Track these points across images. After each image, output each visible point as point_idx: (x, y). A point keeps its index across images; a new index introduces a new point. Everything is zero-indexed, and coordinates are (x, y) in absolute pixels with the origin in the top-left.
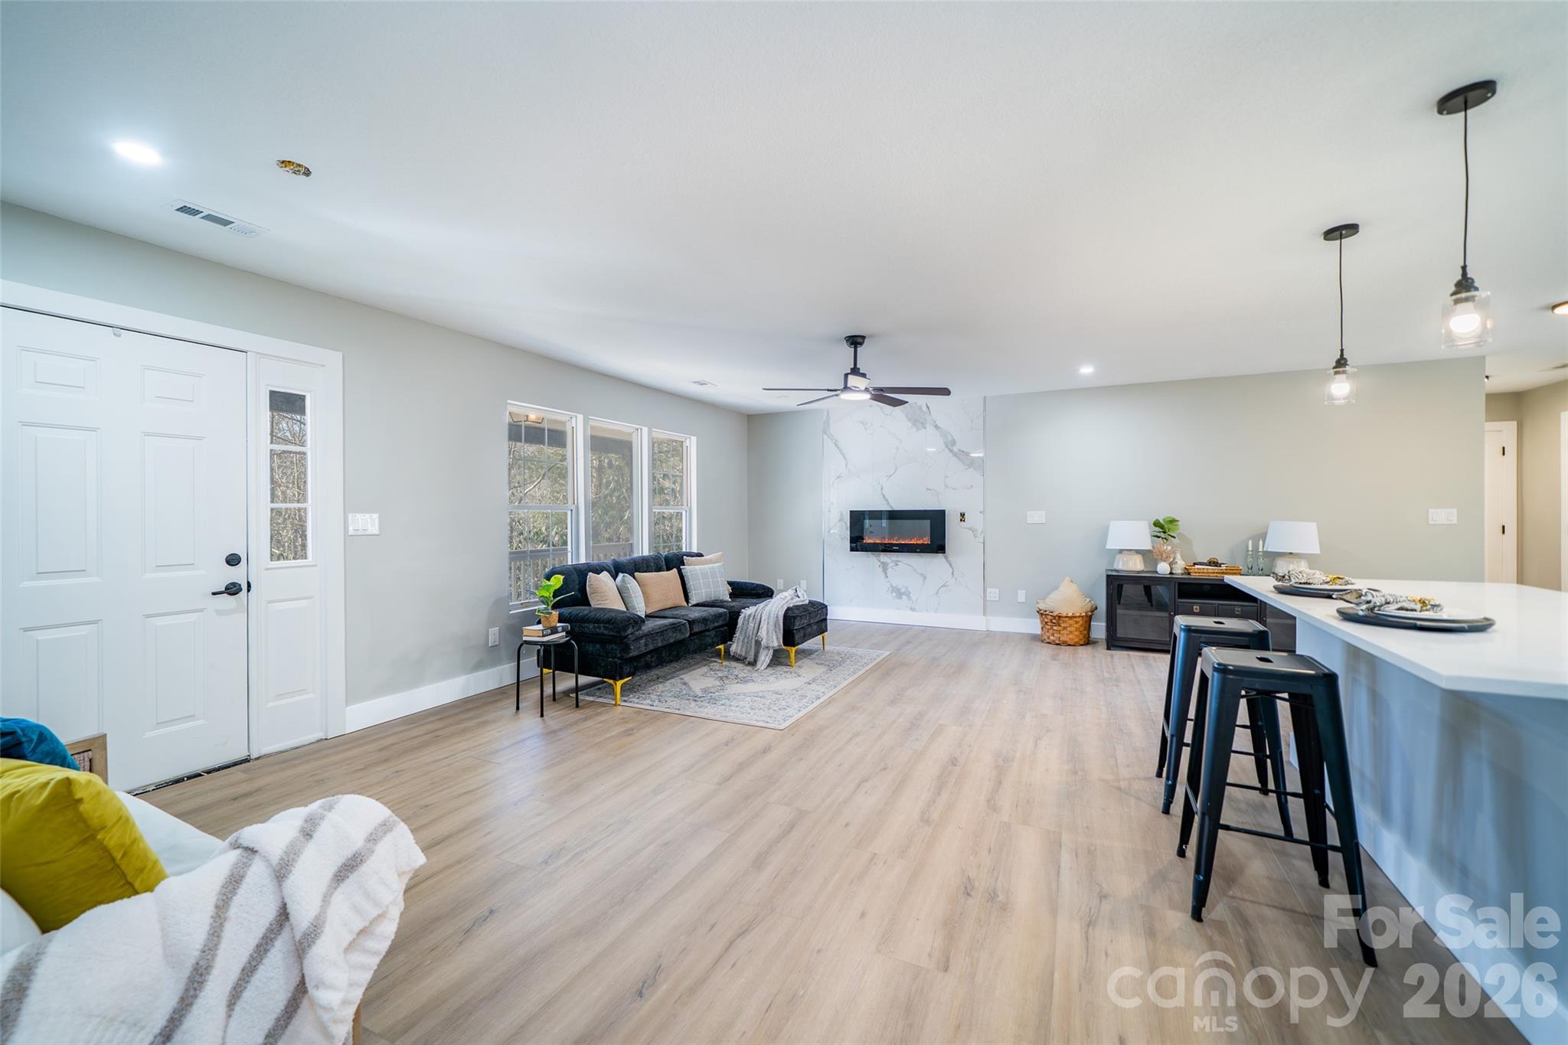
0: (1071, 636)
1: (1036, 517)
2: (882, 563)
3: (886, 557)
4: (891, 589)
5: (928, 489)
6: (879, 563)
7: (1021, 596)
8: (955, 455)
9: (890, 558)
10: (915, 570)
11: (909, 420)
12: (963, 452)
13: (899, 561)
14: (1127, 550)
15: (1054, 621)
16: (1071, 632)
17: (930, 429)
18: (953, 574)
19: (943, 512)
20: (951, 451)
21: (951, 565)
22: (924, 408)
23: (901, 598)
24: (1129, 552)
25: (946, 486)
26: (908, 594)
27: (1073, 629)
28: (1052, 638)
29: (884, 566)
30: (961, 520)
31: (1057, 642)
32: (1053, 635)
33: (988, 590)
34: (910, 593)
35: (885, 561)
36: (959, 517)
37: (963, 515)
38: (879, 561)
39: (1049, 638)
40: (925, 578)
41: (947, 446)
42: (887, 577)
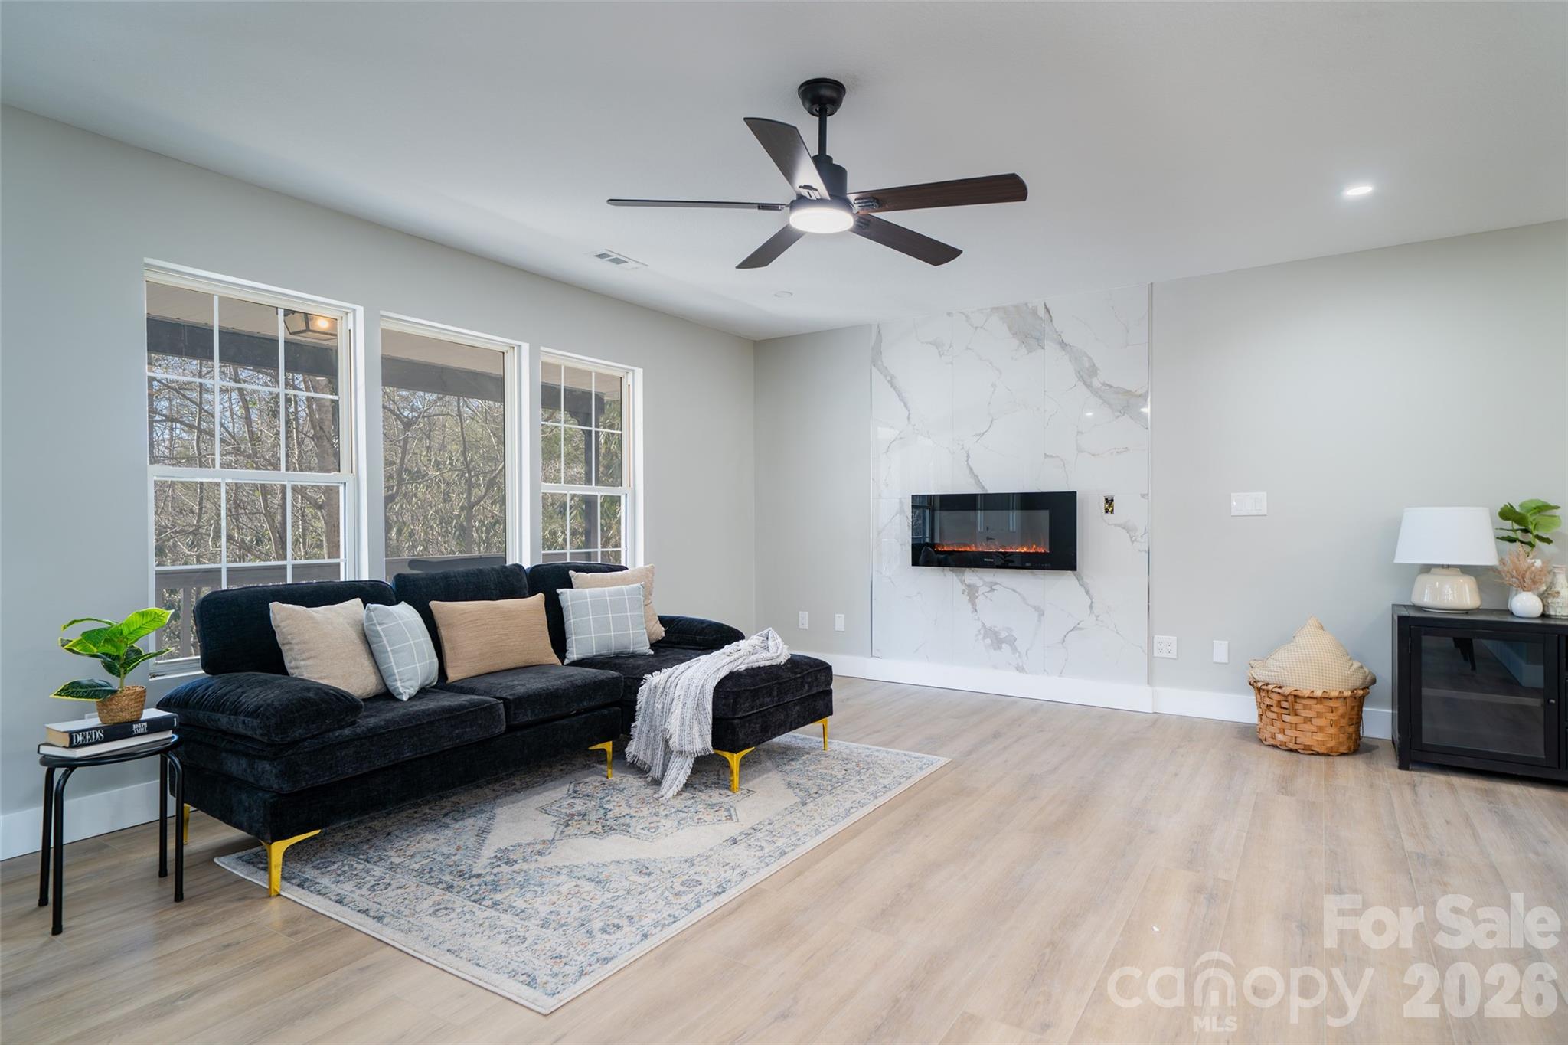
0: (1320, 737)
1: (1248, 503)
2: (969, 586)
3: (973, 576)
4: (982, 632)
5: (1046, 456)
6: (963, 587)
7: (1220, 651)
8: (1095, 392)
9: (981, 579)
10: (1024, 599)
11: (1015, 334)
12: (1111, 387)
13: (996, 584)
14: (1443, 566)
15: (1285, 704)
16: (1320, 729)
17: (1051, 347)
18: (1091, 607)
19: (1075, 493)
20: (1088, 386)
21: (1087, 592)
22: (1042, 312)
23: (1000, 648)
24: (1445, 571)
25: (1080, 450)
26: (1011, 641)
27: (1321, 722)
28: (1280, 737)
29: (972, 592)
30: (1107, 511)
31: (1291, 746)
32: (1283, 731)
33: (1157, 638)
34: (1015, 640)
35: (972, 582)
36: (1103, 505)
37: (1109, 501)
38: (963, 582)
39: (1273, 737)
40: (1043, 614)
41: (1081, 378)
42: (976, 611)
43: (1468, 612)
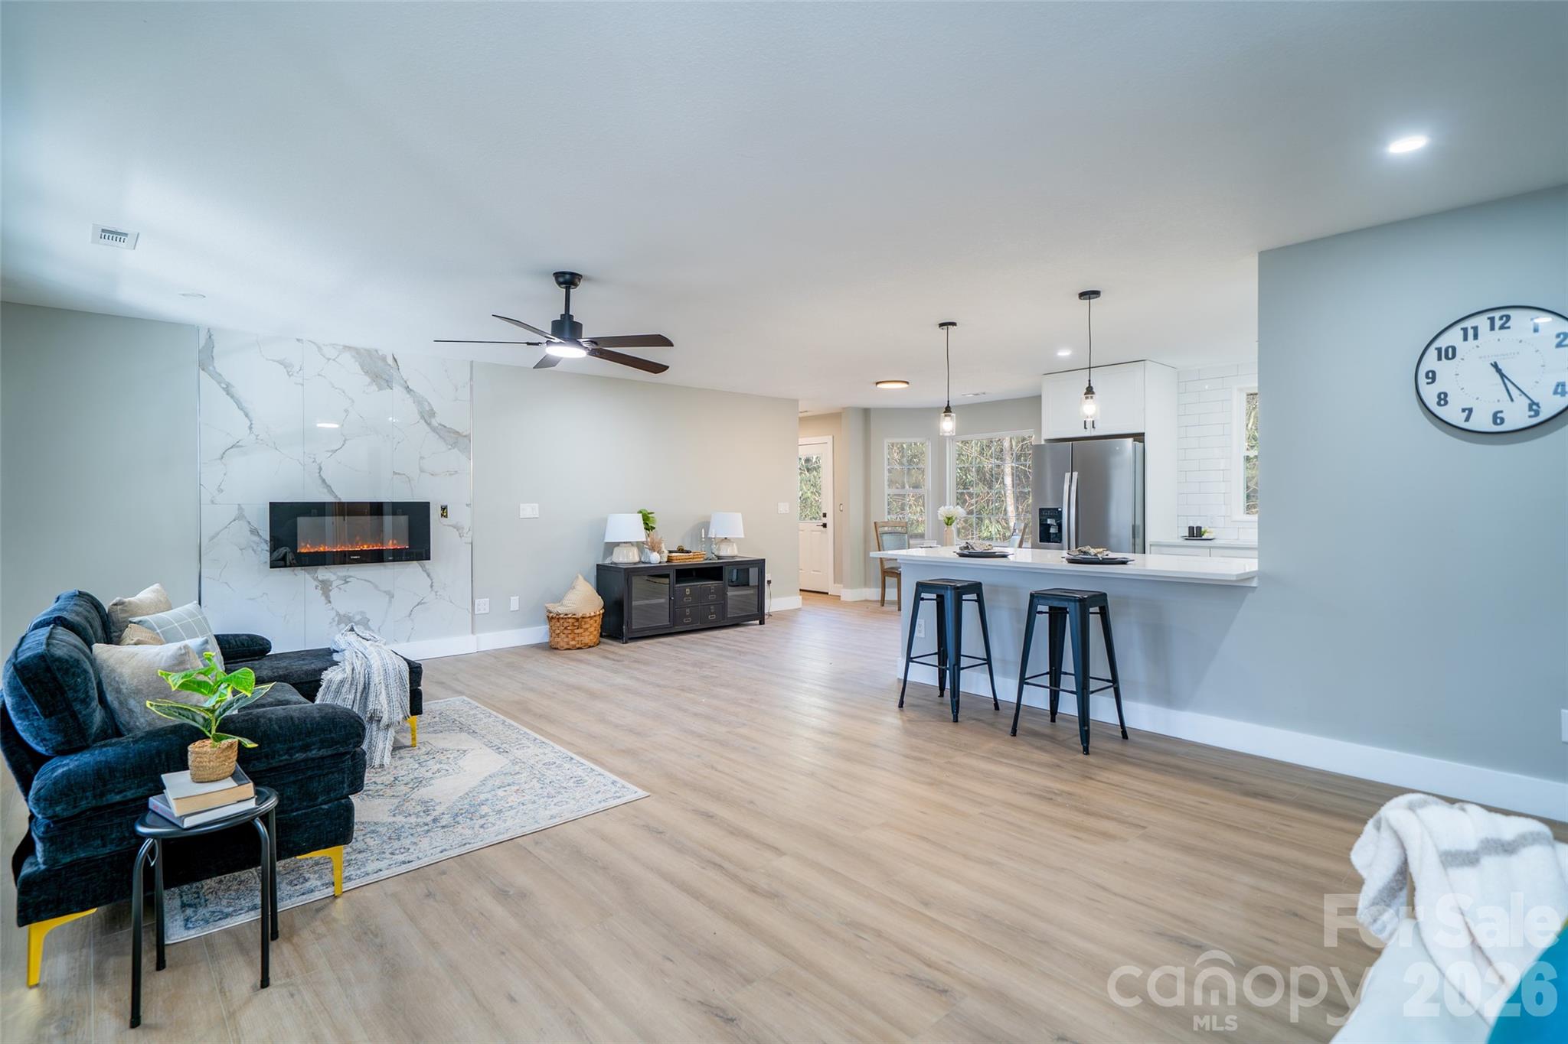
0: (591, 637)
1: (529, 510)
2: (322, 582)
3: (324, 573)
4: (336, 619)
5: (395, 473)
6: (316, 583)
7: (514, 603)
8: (434, 430)
9: (334, 574)
10: (376, 587)
11: (366, 373)
12: (445, 427)
13: (350, 577)
14: (624, 543)
15: (576, 624)
16: (591, 633)
17: (398, 390)
18: (432, 586)
19: (429, 503)
20: (429, 424)
21: (429, 575)
22: (390, 361)
24: (625, 545)
25: (422, 471)
26: (365, 623)
27: (592, 629)
28: (573, 643)
29: (325, 587)
30: (442, 515)
31: (578, 646)
32: (573, 639)
33: (477, 601)
34: (369, 620)
35: (325, 578)
36: (440, 512)
37: (444, 508)
38: (316, 579)
39: (568, 644)
40: (393, 597)
41: (423, 417)
42: (330, 602)
43: (635, 564)
